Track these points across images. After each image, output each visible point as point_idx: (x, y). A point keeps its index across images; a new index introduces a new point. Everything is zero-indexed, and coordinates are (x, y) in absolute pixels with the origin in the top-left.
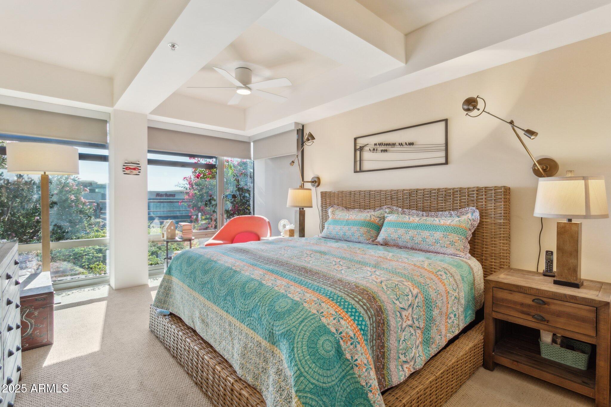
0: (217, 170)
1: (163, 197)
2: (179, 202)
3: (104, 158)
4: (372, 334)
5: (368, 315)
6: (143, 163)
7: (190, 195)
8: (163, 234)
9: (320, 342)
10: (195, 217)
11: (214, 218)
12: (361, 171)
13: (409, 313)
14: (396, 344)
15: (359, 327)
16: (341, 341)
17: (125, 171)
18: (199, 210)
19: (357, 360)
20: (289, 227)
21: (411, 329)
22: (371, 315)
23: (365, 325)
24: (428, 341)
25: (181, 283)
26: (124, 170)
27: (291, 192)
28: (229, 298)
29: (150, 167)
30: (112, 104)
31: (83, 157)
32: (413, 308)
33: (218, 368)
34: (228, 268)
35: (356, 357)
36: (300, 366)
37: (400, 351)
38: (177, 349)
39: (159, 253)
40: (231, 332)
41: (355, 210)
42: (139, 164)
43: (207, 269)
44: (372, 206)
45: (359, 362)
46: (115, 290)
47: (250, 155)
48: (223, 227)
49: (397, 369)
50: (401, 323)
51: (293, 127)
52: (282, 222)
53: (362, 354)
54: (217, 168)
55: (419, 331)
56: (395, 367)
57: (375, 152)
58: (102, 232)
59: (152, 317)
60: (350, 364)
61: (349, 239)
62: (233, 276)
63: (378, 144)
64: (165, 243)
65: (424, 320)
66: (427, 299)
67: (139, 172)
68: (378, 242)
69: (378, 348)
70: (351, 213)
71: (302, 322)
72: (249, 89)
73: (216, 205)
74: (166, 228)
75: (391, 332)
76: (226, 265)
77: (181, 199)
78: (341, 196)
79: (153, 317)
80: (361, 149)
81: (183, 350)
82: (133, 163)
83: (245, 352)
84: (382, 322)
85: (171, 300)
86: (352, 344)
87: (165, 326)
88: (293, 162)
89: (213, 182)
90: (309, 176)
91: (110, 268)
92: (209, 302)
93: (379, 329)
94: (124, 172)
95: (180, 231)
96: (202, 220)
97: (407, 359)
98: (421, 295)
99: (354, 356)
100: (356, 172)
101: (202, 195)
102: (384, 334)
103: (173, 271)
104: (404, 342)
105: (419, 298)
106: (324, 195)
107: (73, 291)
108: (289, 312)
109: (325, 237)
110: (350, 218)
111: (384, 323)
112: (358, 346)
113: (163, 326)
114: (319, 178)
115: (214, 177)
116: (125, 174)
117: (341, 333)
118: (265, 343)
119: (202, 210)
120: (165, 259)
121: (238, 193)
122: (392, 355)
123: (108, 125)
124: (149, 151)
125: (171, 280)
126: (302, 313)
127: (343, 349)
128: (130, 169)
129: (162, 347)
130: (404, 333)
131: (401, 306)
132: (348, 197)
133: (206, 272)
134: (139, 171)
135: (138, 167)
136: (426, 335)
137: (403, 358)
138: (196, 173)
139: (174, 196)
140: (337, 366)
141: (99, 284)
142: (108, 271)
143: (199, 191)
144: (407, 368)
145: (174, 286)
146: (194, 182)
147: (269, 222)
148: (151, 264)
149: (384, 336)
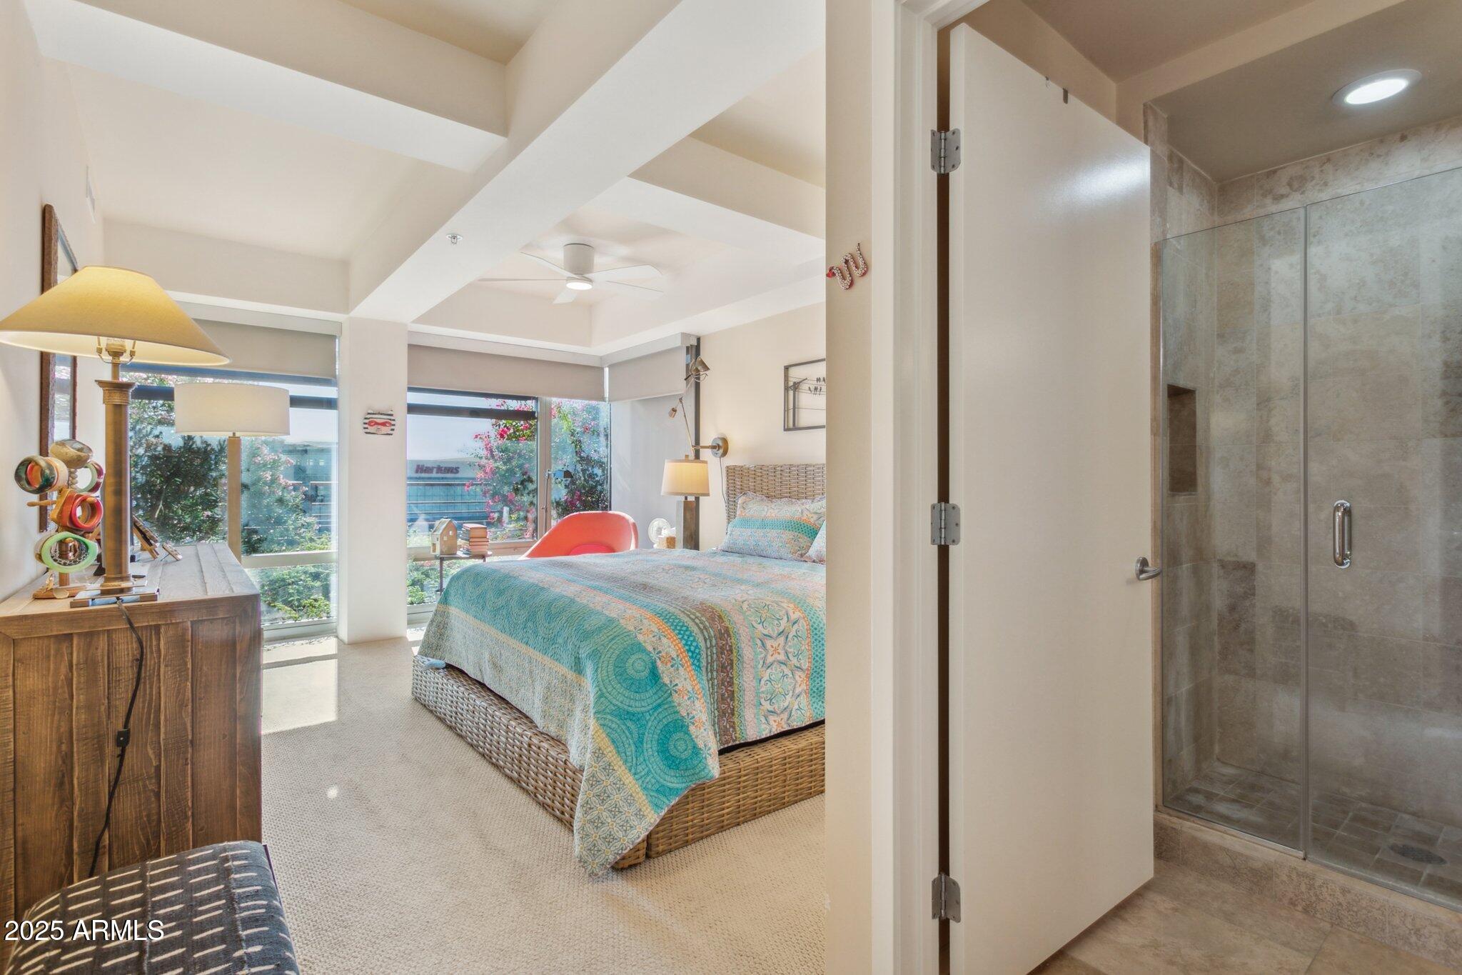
0: (537, 422)
1: (432, 472)
2: (464, 485)
3: (329, 404)
4: (709, 661)
5: (704, 635)
6: (400, 413)
7: (488, 470)
8: (434, 545)
9: (631, 661)
10: (496, 515)
11: (530, 516)
12: (796, 428)
13: (779, 644)
14: (755, 683)
15: (687, 648)
16: (658, 661)
17: (367, 428)
18: (506, 501)
19: (677, 685)
20: (666, 533)
21: (783, 667)
22: (709, 636)
23: (696, 647)
24: (820, 691)
25: (463, 615)
26: (366, 426)
27: (669, 468)
28: (529, 624)
29: (414, 419)
30: (346, 307)
31: (296, 402)
32: (787, 637)
33: (513, 723)
34: (533, 584)
35: (677, 682)
36: (602, 686)
37: (762, 695)
38: (456, 713)
39: (425, 583)
40: (531, 672)
41: (782, 500)
42: (392, 415)
43: (502, 588)
44: (809, 493)
45: (680, 686)
46: (348, 644)
47: (603, 392)
48: (547, 533)
49: (757, 719)
50: (763, 655)
51: (678, 343)
52: (656, 523)
53: (685, 679)
54: (537, 418)
55: (798, 673)
56: (753, 716)
57: (818, 393)
58: (318, 541)
59: (416, 678)
60: (668, 690)
61: (765, 554)
62: (538, 594)
63: (822, 380)
64: (438, 562)
65: (809, 658)
66: (816, 629)
67: (393, 430)
68: (810, 557)
69: (723, 684)
70: (773, 506)
71: (613, 639)
72: (590, 281)
73: (536, 490)
74: (439, 533)
75: (745, 665)
76: (531, 581)
77: (468, 479)
78: (760, 474)
79: (417, 676)
80: (796, 386)
81: (465, 712)
82: (381, 414)
83: (549, 693)
84: (728, 648)
85: (447, 644)
86: (672, 666)
87: (437, 683)
88: (674, 410)
89: (533, 444)
90: (708, 437)
91: (339, 609)
92: (504, 635)
93: (722, 657)
94: (367, 430)
95: (466, 540)
96: (510, 522)
97: (774, 708)
98: (805, 621)
99: (674, 681)
100: (787, 429)
101: (511, 472)
102: (732, 664)
103: (451, 598)
104: (769, 683)
105: (800, 625)
106: (732, 473)
107: (275, 645)
108: (600, 629)
109: (727, 549)
110: (768, 514)
111: (731, 651)
112: (681, 668)
113: (436, 685)
114: (725, 441)
115: (531, 437)
116: (367, 433)
117: (660, 652)
118: (571, 675)
119: (511, 501)
120: (437, 591)
121: (579, 467)
122: (747, 698)
123: (337, 340)
124: (410, 389)
125: (448, 613)
126: (615, 630)
127: (660, 672)
128: (377, 424)
129: (434, 719)
130: (769, 671)
131: (766, 632)
132: (772, 476)
133: (500, 593)
134: (393, 427)
135: (390, 420)
136: (816, 682)
137: (767, 706)
138: (499, 425)
139: (457, 472)
140: (651, 692)
141: (319, 635)
142: (333, 613)
143: (505, 464)
144: (775, 721)
145: (452, 621)
146: (496, 444)
147: (634, 525)
148: (412, 603)
149: (732, 668)
